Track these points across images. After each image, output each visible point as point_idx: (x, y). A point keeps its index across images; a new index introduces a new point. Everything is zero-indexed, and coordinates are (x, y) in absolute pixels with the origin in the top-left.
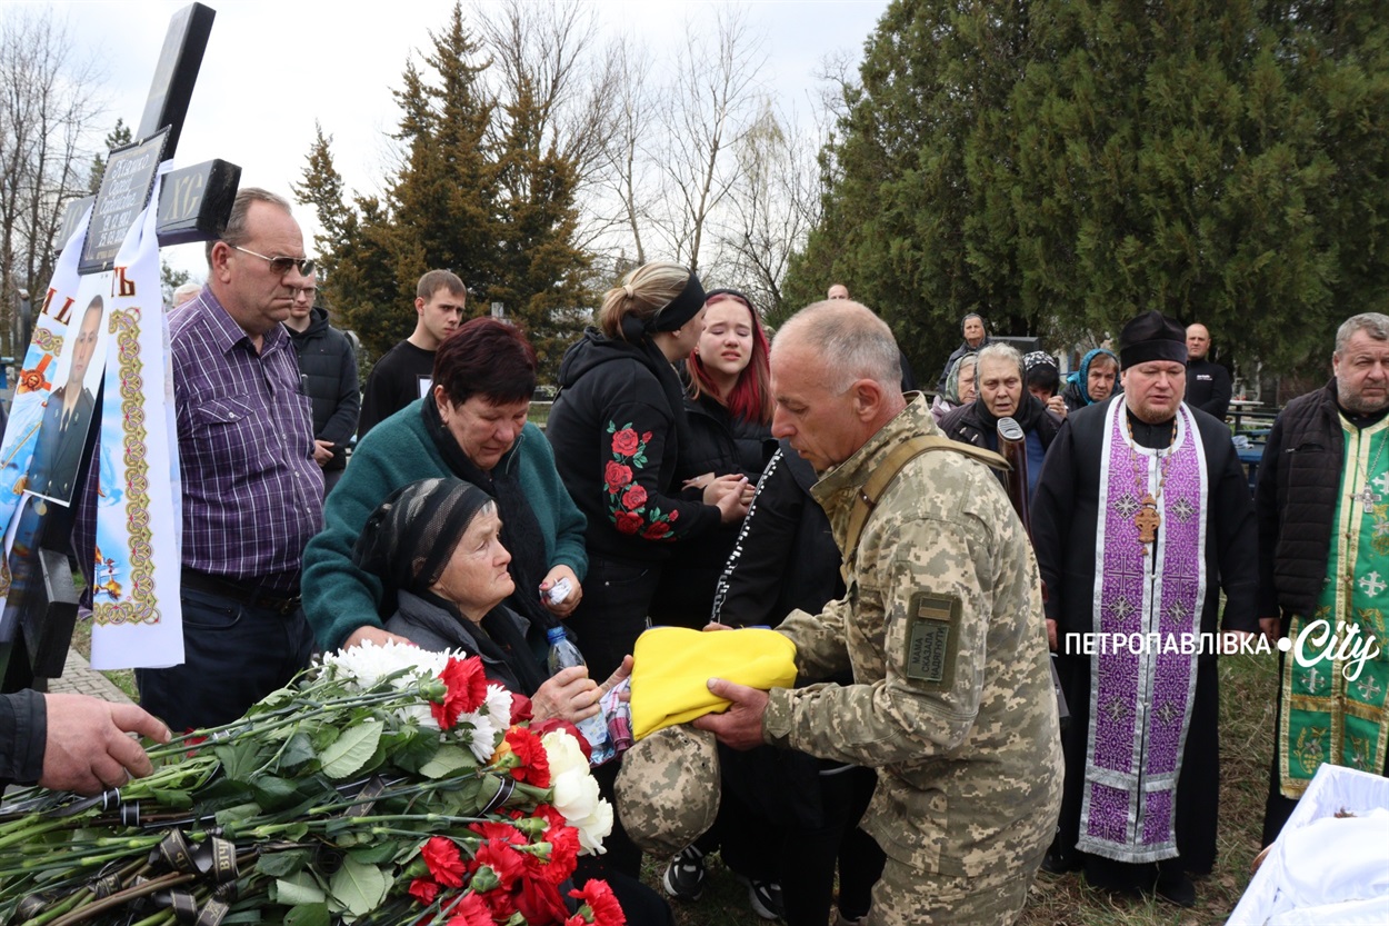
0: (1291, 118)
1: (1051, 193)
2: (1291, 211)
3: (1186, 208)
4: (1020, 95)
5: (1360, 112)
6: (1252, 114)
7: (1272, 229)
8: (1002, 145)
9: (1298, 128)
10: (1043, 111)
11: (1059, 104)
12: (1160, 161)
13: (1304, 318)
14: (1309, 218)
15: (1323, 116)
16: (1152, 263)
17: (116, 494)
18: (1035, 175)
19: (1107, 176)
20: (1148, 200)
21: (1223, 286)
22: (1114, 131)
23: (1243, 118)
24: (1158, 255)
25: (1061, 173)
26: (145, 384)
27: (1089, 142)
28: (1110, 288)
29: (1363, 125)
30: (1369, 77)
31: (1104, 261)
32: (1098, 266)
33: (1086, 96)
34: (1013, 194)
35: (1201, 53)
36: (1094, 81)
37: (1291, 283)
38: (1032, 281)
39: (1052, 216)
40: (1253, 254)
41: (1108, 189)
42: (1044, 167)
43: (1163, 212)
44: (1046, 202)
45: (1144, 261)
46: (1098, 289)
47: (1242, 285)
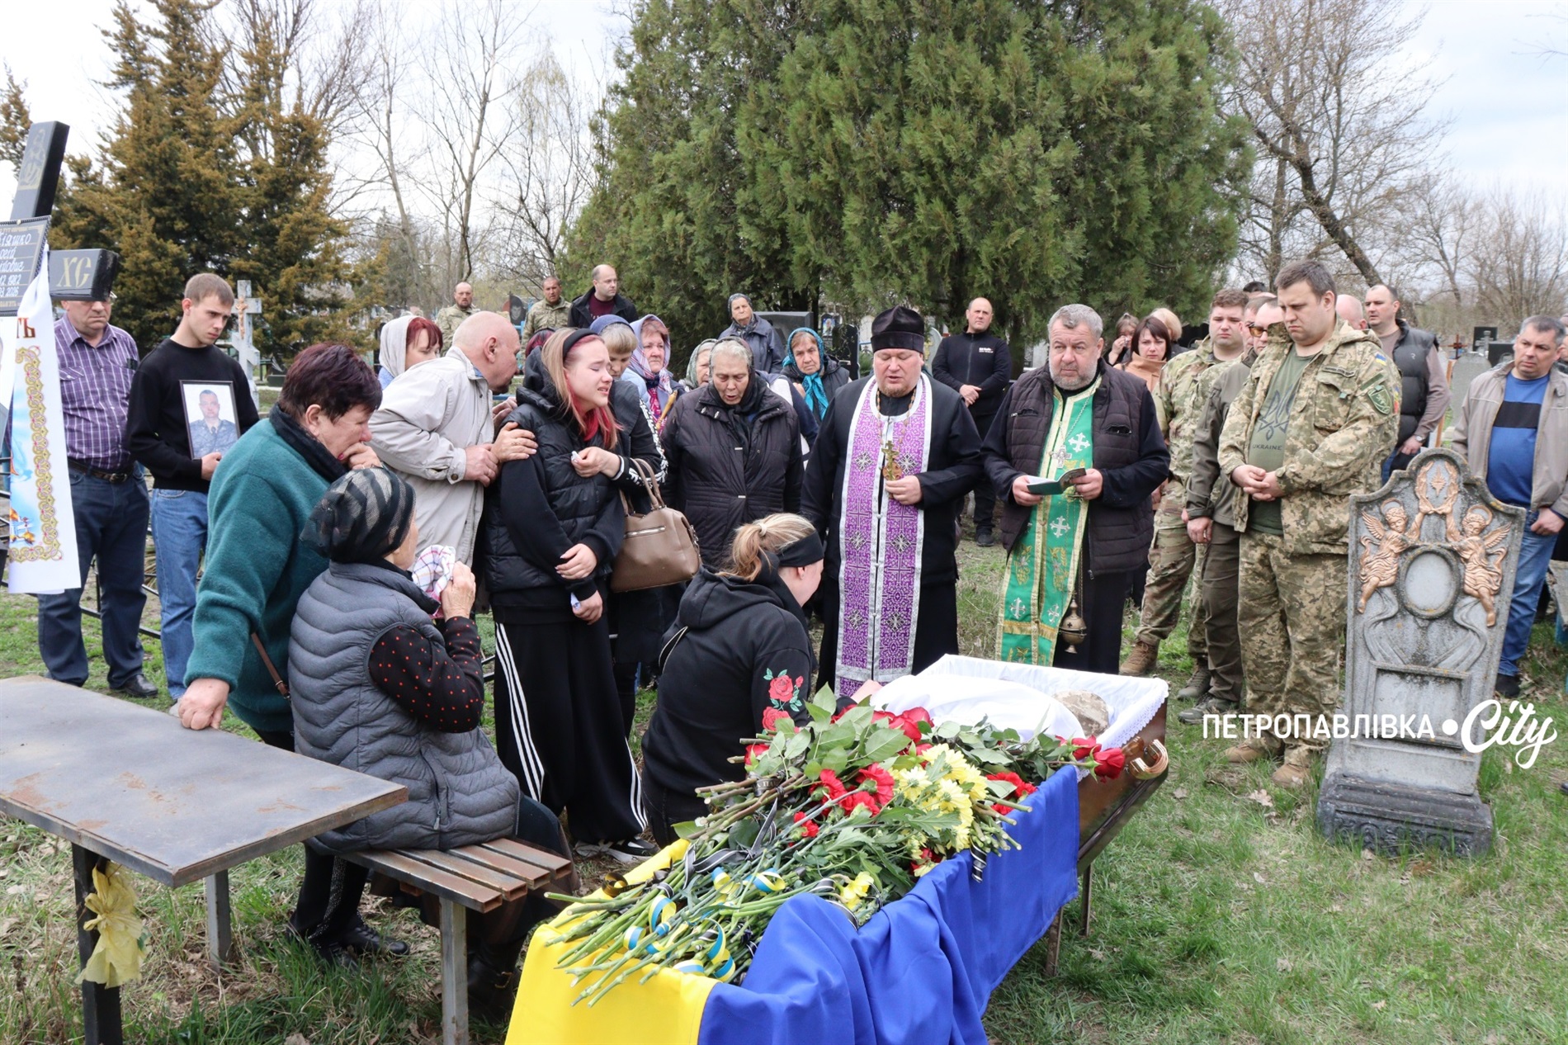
0: (1038, 102)
1: (817, 167)
2: (1037, 190)
3: (945, 186)
4: (789, 67)
5: (1099, 99)
6: (1003, 97)
7: (1023, 208)
8: (770, 122)
9: (1046, 112)
10: (810, 87)
11: (826, 78)
12: (919, 139)
13: (1055, 293)
14: (1055, 198)
15: (1068, 100)
16: (915, 239)
18: (803, 149)
19: (870, 153)
20: (909, 177)
21: (978, 259)
22: (879, 107)
23: (994, 101)
24: (920, 231)
25: (828, 149)
27: (854, 119)
28: (876, 263)
29: (1103, 110)
30: (1108, 65)
31: (869, 235)
32: (865, 242)
33: (852, 73)
34: (782, 169)
35: (960, 37)
36: (860, 57)
37: (1040, 259)
38: (802, 257)
39: (820, 192)
40: (1007, 231)
41: (872, 166)
42: (812, 142)
43: (924, 189)
44: (814, 177)
45: (907, 237)
46: (864, 264)
47: (997, 260)
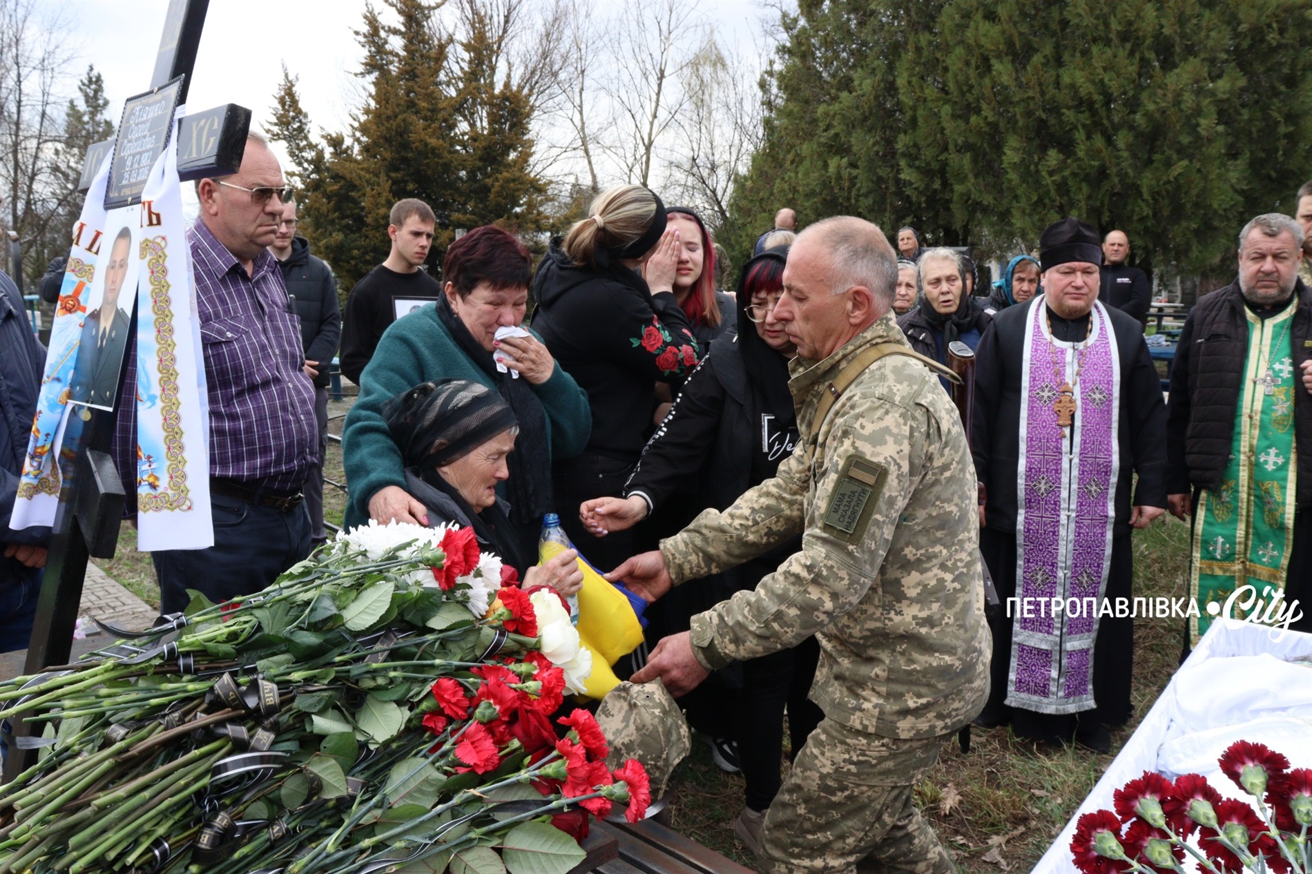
0: (1203, 34)
1: (978, 111)
2: (1203, 121)
3: (1105, 122)
4: (948, 19)
5: (1269, 26)
6: (1166, 31)
7: (1185, 140)
8: (931, 66)
9: (1210, 43)
10: (969, 34)
11: (985, 26)
12: (1080, 78)
13: (1216, 223)
14: (1221, 128)
15: (1234, 30)
16: (1074, 174)
17: (152, 399)
18: (963, 94)
19: (1030, 93)
20: (1069, 115)
21: (1140, 194)
22: (1037, 51)
23: (1158, 35)
24: (1080, 167)
25: (987, 92)
26: (173, 301)
27: (1013, 61)
28: (1035, 198)
29: (1272, 37)
31: (1029, 174)
32: (1024, 179)
33: (1010, 18)
34: (943, 113)
37: (1204, 190)
38: (962, 195)
39: (980, 132)
40: (1168, 164)
41: (1032, 106)
42: (971, 87)
43: (1084, 126)
44: (974, 119)
45: (1066, 173)
46: (1024, 200)
47: (1158, 193)
